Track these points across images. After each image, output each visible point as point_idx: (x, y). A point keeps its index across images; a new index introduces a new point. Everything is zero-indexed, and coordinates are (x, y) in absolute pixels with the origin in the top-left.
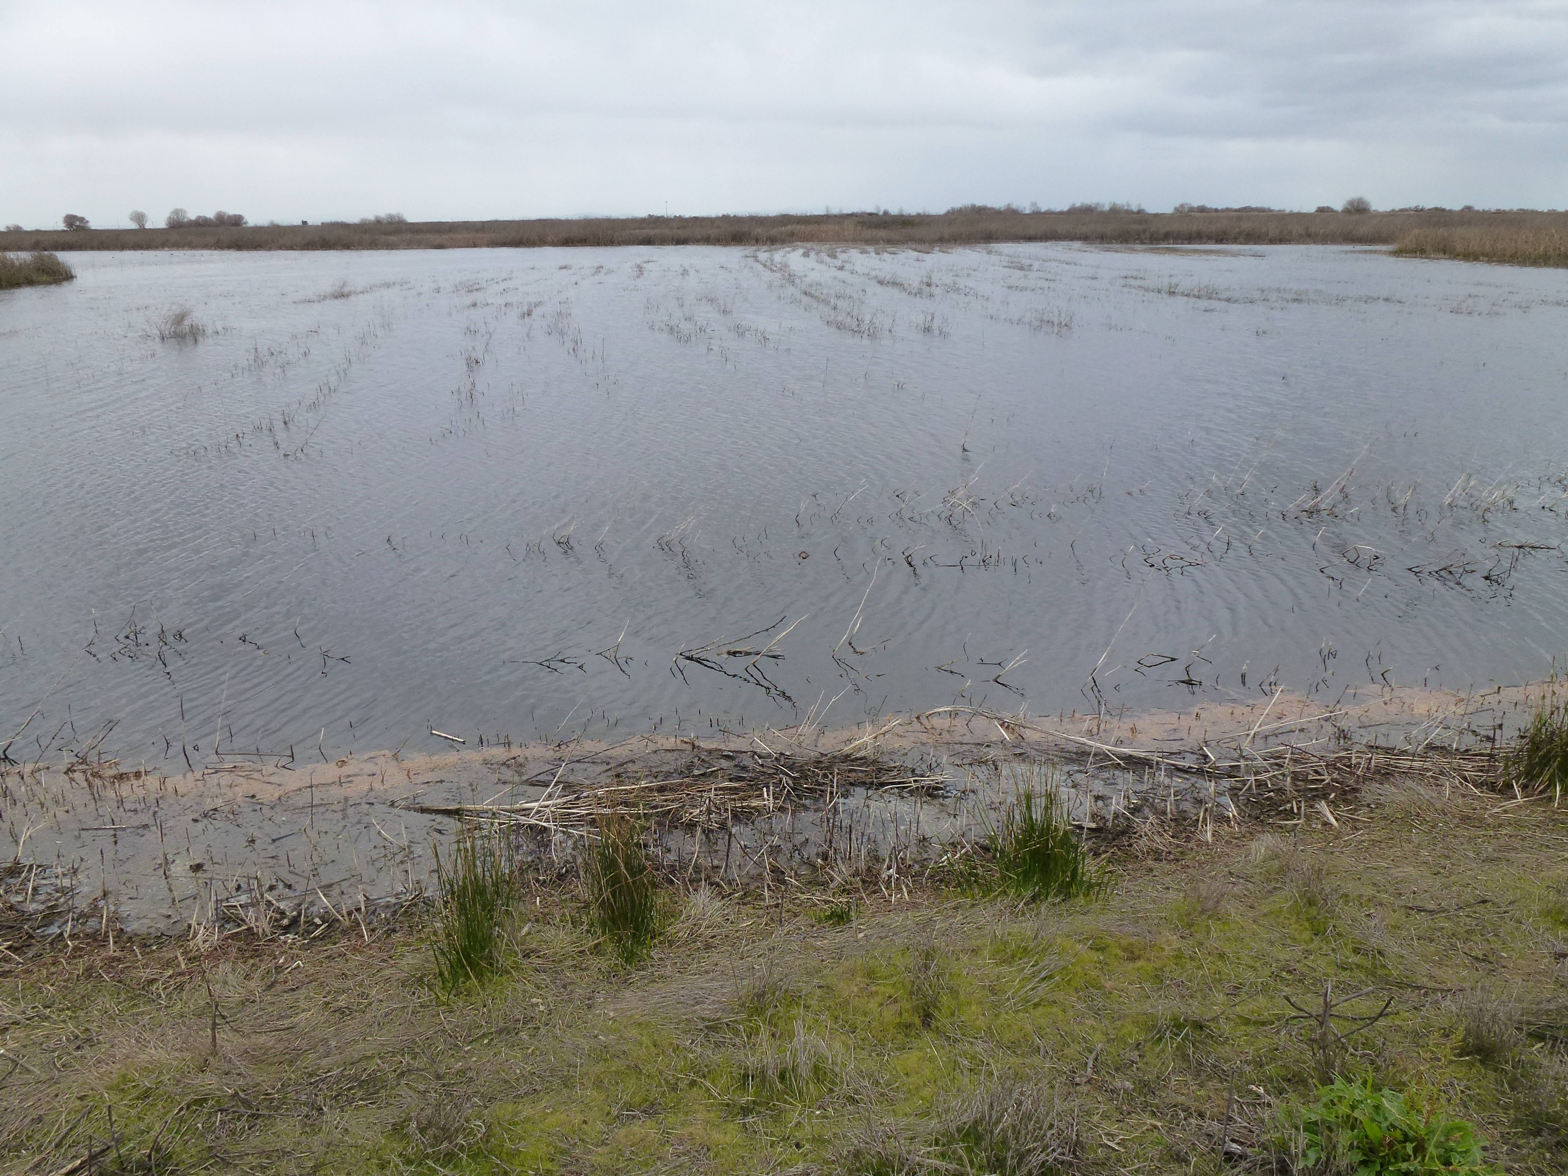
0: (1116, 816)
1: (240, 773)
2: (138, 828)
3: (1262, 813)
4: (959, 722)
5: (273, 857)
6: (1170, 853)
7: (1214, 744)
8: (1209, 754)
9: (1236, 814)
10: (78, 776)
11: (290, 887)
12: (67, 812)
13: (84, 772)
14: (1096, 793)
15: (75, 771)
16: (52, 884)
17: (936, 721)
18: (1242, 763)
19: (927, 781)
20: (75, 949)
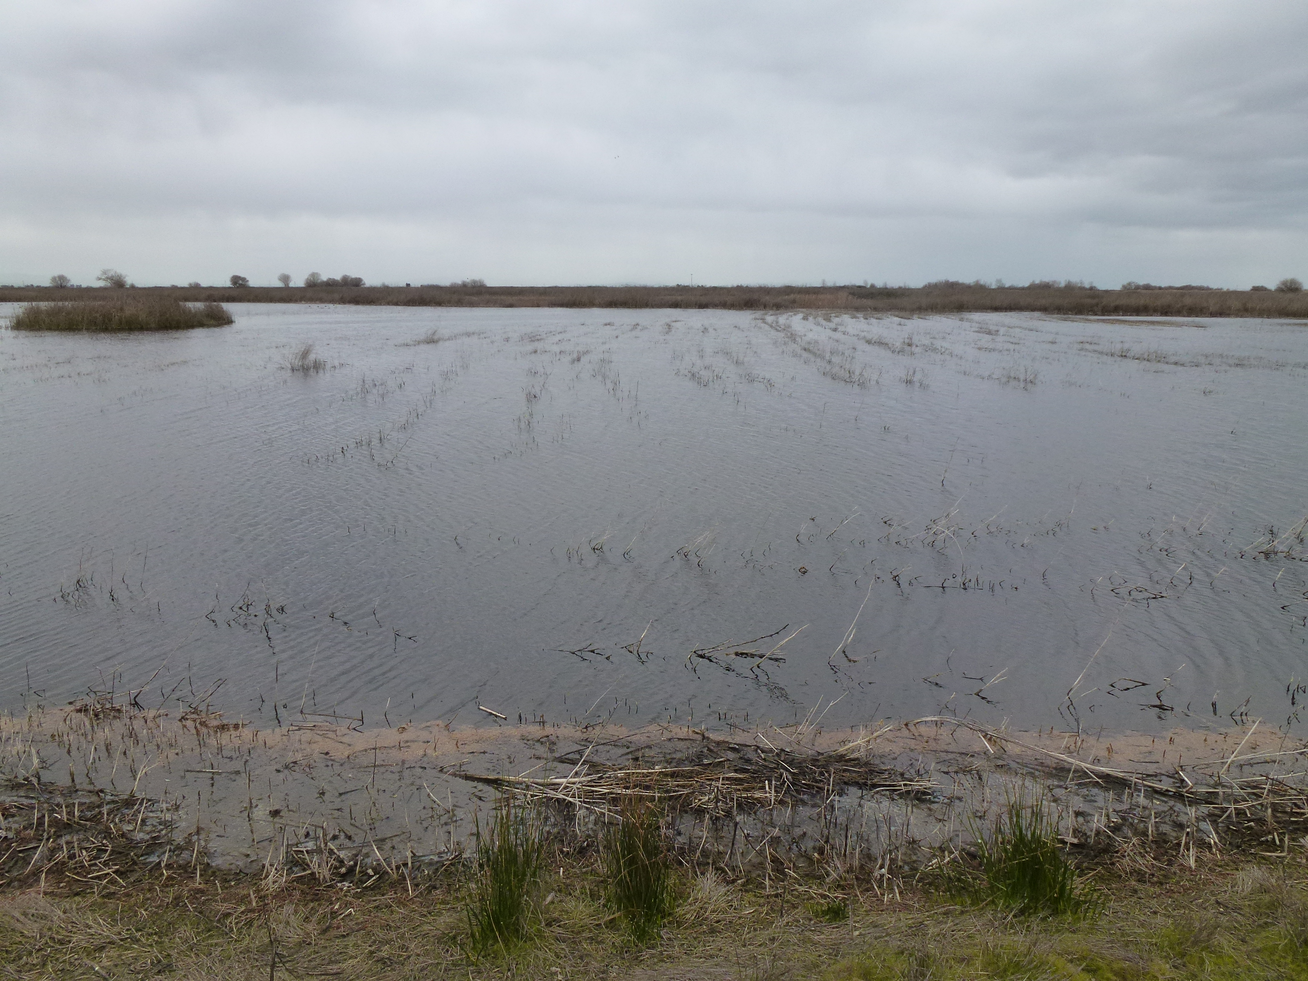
0: (1098, 833)
1: (319, 732)
2: (231, 773)
3: (1244, 842)
4: (944, 733)
5: (338, 810)
6: (1153, 875)
7: (1189, 769)
8: (1186, 779)
9: (1217, 841)
10: (189, 723)
11: (349, 838)
12: (177, 754)
13: (195, 721)
14: (1076, 809)
15: (187, 719)
16: (157, 817)
17: (923, 729)
18: (1220, 790)
19: (916, 786)
20: (170, 878)
